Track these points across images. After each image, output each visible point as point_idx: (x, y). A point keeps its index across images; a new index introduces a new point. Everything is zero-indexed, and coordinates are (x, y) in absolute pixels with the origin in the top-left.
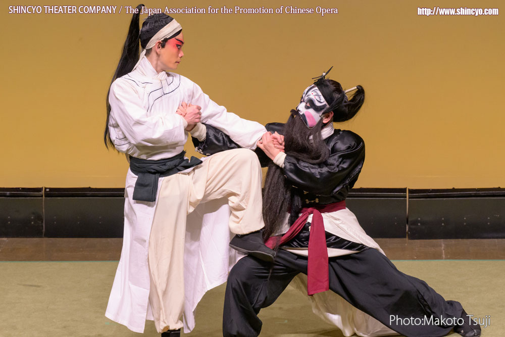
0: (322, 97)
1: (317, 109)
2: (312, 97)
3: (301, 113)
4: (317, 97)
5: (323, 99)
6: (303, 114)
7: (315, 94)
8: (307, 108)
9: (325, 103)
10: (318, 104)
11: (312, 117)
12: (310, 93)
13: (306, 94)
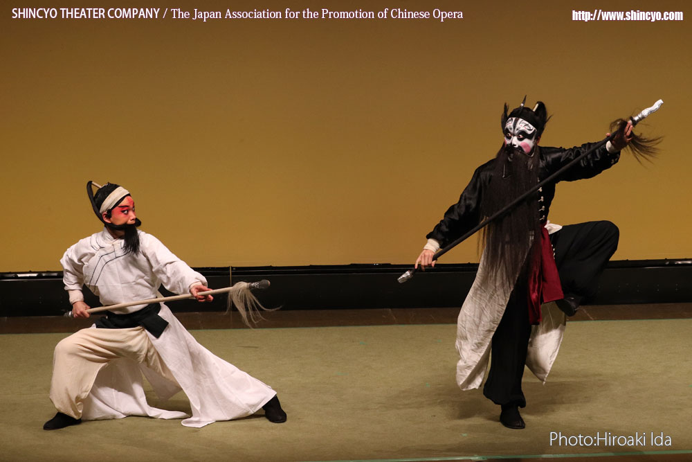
0: (530, 125)
1: (529, 137)
2: (522, 128)
3: (517, 146)
4: (527, 127)
5: (532, 127)
6: (519, 146)
7: (523, 125)
8: (520, 139)
9: (534, 129)
10: (530, 132)
11: (528, 146)
12: (518, 126)
13: (514, 128)
